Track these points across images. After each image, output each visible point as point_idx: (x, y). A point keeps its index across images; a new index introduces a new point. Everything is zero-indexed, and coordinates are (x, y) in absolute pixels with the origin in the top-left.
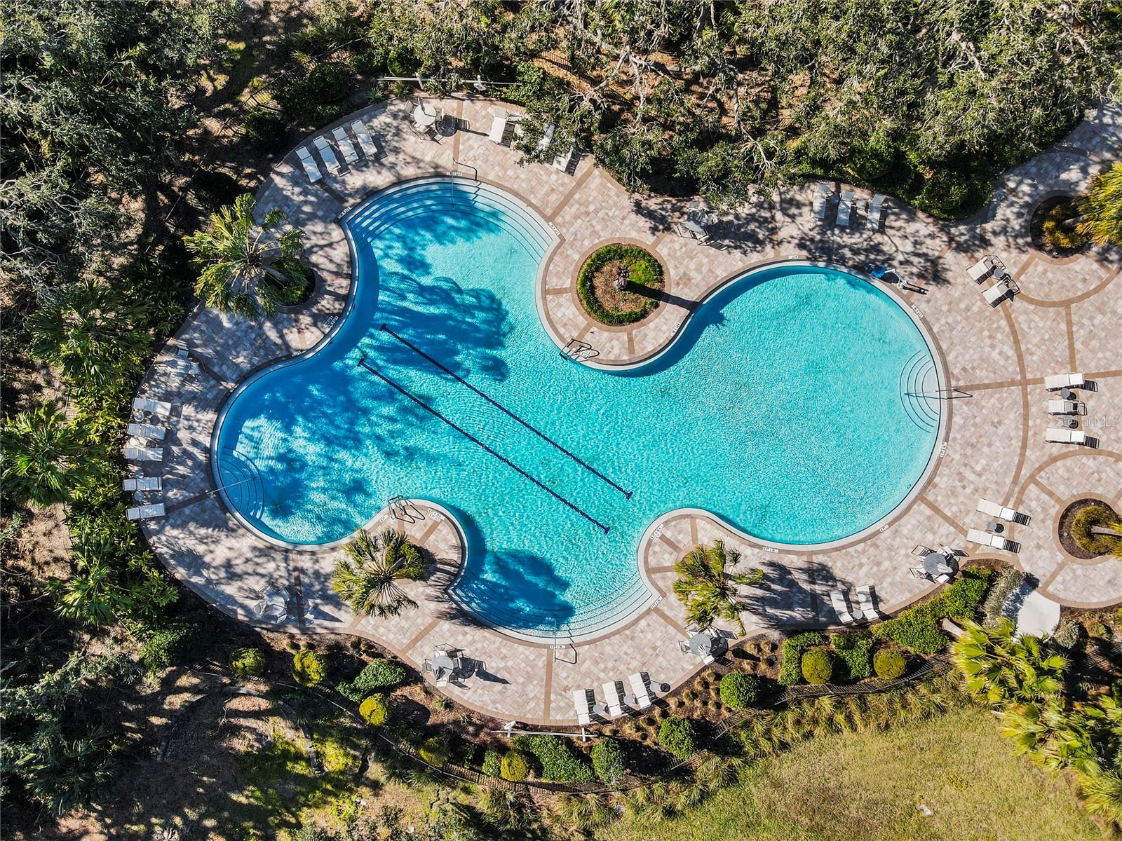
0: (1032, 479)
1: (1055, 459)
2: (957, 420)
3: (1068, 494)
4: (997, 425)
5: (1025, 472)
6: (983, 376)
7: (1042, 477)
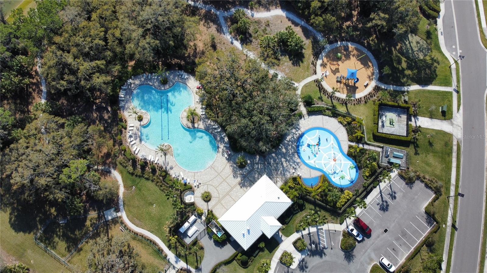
0: (207, 185)
1: (212, 185)
2: (208, 170)
3: (209, 190)
4: (211, 175)
5: (208, 183)
6: (216, 168)
7: (209, 186)
